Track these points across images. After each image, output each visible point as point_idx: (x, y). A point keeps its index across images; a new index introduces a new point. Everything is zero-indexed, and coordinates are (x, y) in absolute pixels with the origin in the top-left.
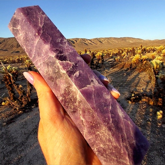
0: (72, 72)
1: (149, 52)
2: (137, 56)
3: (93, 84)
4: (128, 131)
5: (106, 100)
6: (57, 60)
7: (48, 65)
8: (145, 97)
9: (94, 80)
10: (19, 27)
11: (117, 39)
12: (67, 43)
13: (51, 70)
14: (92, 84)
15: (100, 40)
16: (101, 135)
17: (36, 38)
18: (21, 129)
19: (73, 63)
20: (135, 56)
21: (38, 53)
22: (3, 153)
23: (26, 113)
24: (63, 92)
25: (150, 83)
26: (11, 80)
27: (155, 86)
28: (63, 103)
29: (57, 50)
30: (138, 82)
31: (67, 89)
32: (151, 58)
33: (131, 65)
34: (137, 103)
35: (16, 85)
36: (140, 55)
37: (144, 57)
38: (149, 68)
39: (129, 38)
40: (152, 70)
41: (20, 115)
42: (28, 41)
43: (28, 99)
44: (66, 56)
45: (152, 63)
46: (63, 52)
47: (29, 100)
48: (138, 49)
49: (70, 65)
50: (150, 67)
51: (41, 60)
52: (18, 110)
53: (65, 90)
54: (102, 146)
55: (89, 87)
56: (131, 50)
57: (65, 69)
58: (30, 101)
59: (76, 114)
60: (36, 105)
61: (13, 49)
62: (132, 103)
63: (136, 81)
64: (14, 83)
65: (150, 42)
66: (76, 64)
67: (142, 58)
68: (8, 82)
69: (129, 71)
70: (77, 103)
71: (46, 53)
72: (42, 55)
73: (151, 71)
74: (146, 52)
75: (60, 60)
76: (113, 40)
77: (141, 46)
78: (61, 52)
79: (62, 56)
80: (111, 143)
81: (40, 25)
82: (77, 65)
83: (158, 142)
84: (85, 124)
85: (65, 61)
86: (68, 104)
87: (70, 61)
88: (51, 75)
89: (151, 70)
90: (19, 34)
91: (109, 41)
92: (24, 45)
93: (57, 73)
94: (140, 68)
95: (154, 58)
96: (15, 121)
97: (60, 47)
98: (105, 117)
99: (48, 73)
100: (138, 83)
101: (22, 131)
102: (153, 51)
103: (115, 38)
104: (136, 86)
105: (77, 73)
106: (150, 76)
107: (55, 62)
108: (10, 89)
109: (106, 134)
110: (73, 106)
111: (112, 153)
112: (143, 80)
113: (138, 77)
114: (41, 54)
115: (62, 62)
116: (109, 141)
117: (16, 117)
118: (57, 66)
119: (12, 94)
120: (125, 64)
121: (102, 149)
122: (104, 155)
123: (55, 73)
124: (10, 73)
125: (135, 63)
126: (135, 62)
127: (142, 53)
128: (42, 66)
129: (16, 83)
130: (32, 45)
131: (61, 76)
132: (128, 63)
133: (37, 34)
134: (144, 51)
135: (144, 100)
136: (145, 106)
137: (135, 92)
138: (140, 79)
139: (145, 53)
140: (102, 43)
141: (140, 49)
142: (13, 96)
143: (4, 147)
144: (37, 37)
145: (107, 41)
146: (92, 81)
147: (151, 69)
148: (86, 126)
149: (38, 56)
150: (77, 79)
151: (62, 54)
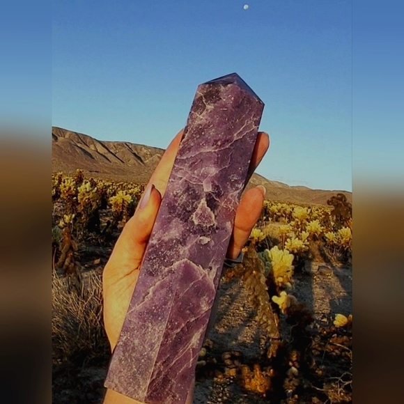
0: (203, 231)
3: (207, 273)
4: (180, 363)
5: (199, 306)
6: (204, 199)
7: (188, 189)
9: (214, 270)
10: (210, 107)
12: (238, 191)
13: (184, 200)
14: (206, 271)
16: (150, 330)
17: (213, 146)
19: (216, 224)
21: (194, 163)
24: (166, 239)
28: (150, 250)
29: (218, 186)
31: (174, 241)
42: (200, 134)
44: (219, 205)
49: (210, 222)
51: (187, 175)
53: (172, 240)
54: (136, 341)
55: (199, 270)
57: (200, 219)
59: (150, 278)
66: (217, 228)
70: (167, 269)
71: (204, 176)
72: (195, 172)
75: (207, 203)
78: (219, 195)
79: (215, 201)
80: (151, 350)
81: (235, 135)
82: (217, 231)
84: (146, 300)
85: (211, 210)
86: (155, 258)
87: (216, 216)
88: (177, 205)
90: (201, 113)
92: (190, 132)
93: (186, 211)
97: (225, 188)
98: (176, 320)
99: (176, 198)
105: (206, 240)
107: (199, 198)
109: (157, 335)
110: (159, 266)
111: (138, 360)
114: (195, 168)
115: (206, 207)
116: (152, 346)
118: (196, 205)
121: (132, 345)
122: (127, 354)
123: (185, 209)
128: (181, 181)
130: (198, 146)
131: (186, 221)
133: (219, 143)
144: (215, 146)
146: (211, 268)
148: (146, 303)
149: (190, 166)
150: (199, 244)
151: (218, 200)
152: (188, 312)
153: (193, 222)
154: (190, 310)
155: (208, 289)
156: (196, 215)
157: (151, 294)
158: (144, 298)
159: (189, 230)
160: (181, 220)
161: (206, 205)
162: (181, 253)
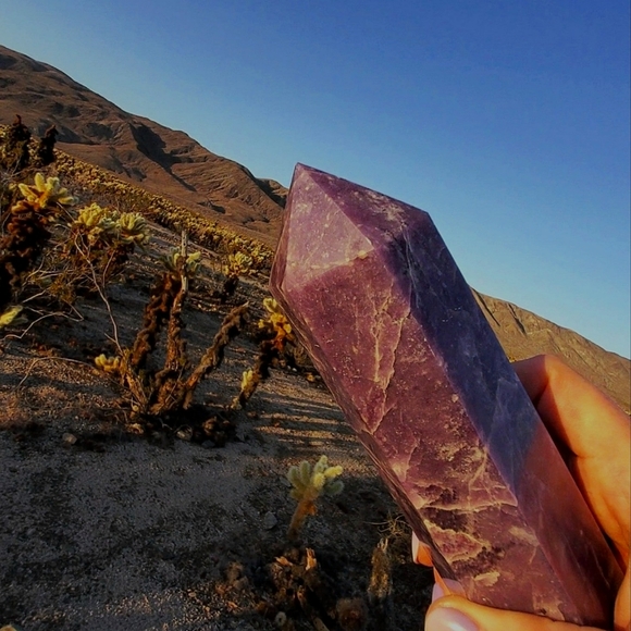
11: (596, 353)
15: (521, 316)
18: (109, 495)
22: (15, 557)
23: (150, 442)
26: (176, 300)
35: (177, 325)
41: (129, 437)
43: (184, 396)
47: (183, 401)
52: (133, 413)
58: (186, 406)
60: (194, 431)
61: (214, 194)
64: (177, 315)
68: (160, 302)
76: (577, 347)
91: (557, 340)
96: (103, 451)
101: (107, 508)
103: (587, 341)
108: (151, 326)
117: (114, 438)
119: (145, 347)
124: (186, 275)
129: (180, 319)
140: (523, 331)
142: (145, 354)
143: (30, 532)
145: (547, 336)
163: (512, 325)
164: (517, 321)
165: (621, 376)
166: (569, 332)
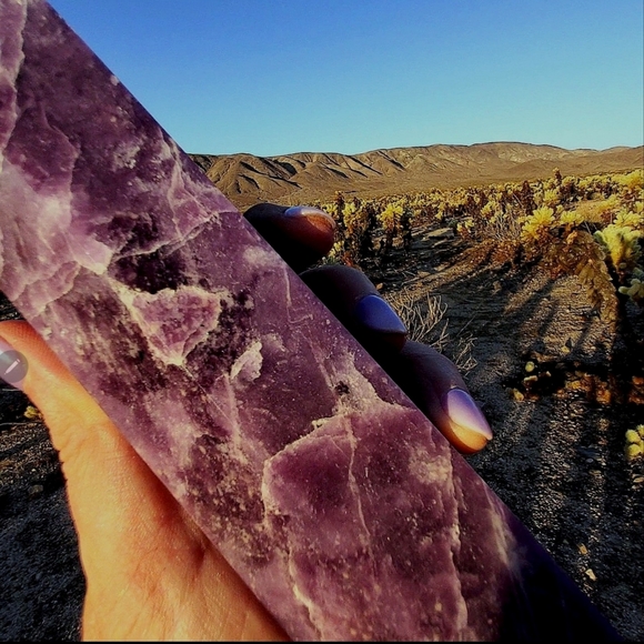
0: (219, 353)
1: (589, 199)
2: (543, 215)
3: (349, 410)
5: (428, 492)
8: (577, 373)
9: (354, 380)
11: (462, 152)
13: (106, 346)
14: (342, 410)
15: (393, 155)
19: (224, 294)
20: (532, 214)
25: (598, 320)
27: (616, 331)
28: (198, 514)
30: (551, 315)
31: (203, 449)
32: (600, 220)
33: (520, 249)
34: (545, 400)
36: (555, 209)
37: (569, 217)
38: (590, 261)
39: (509, 145)
40: (604, 268)
44: (177, 253)
45: (601, 238)
46: (155, 229)
48: (545, 187)
49: (207, 310)
50: (595, 256)
51: (45, 287)
53: (195, 452)
55: (330, 431)
56: (516, 193)
57: (176, 339)
62: (527, 398)
63: (540, 314)
65: (592, 156)
66: (241, 298)
67: (562, 223)
69: (511, 273)
71: (60, 246)
73: (598, 272)
74: (579, 198)
75: (144, 288)
76: (446, 156)
77: (559, 177)
79: (155, 256)
82: (249, 304)
83: (634, 550)
85: (174, 287)
87: (203, 283)
88: (111, 370)
89: (599, 267)
91: (430, 160)
93: (136, 361)
94: (554, 261)
95: (609, 218)
99: (94, 361)
100: (549, 320)
102: (604, 194)
103: (452, 146)
104: (542, 331)
105: (252, 358)
106: (596, 291)
112: (569, 309)
113: (549, 298)
115: (155, 297)
120: (496, 246)
123: (130, 361)
125: (536, 242)
126: (536, 237)
127: (563, 201)
132: (505, 243)
134: (570, 194)
135: (576, 385)
136: (578, 408)
137: (538, 354)
138: (556, 303)
139: (575, 200)
140: (402, 167)
141: (553, 187)
145: (420, 160)
146: (343, 388)
147: (599, 262)
150: (251, 391)
151: (156, 247)
152: (426, 541)
153: (173, 368)
154: (423, 531)
155: (395, 428)
156: (158, 343)
157: (309, 604)
158: (312, 626)
159: (191, 395)
160: (154, 390)
161: (147, 296)
162: (243, 460)
163: (391, 168)
164: (393, 161)
165: (488, 159)
166: (435, 147)
